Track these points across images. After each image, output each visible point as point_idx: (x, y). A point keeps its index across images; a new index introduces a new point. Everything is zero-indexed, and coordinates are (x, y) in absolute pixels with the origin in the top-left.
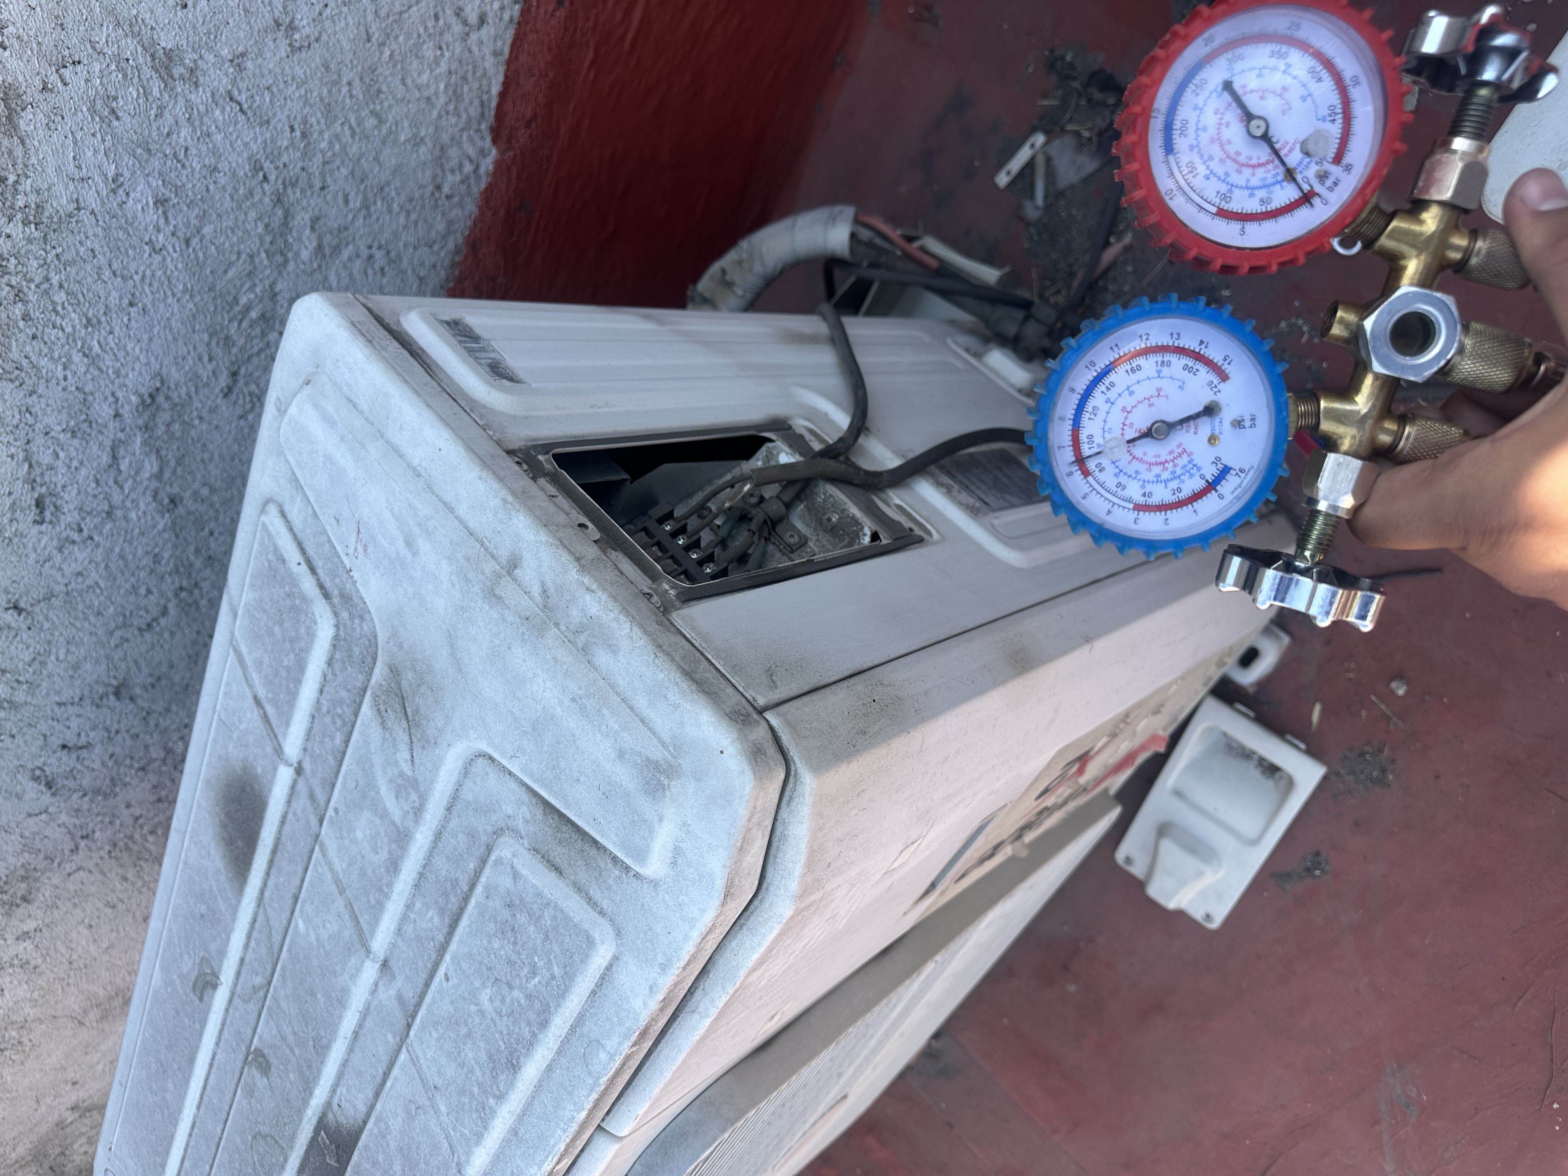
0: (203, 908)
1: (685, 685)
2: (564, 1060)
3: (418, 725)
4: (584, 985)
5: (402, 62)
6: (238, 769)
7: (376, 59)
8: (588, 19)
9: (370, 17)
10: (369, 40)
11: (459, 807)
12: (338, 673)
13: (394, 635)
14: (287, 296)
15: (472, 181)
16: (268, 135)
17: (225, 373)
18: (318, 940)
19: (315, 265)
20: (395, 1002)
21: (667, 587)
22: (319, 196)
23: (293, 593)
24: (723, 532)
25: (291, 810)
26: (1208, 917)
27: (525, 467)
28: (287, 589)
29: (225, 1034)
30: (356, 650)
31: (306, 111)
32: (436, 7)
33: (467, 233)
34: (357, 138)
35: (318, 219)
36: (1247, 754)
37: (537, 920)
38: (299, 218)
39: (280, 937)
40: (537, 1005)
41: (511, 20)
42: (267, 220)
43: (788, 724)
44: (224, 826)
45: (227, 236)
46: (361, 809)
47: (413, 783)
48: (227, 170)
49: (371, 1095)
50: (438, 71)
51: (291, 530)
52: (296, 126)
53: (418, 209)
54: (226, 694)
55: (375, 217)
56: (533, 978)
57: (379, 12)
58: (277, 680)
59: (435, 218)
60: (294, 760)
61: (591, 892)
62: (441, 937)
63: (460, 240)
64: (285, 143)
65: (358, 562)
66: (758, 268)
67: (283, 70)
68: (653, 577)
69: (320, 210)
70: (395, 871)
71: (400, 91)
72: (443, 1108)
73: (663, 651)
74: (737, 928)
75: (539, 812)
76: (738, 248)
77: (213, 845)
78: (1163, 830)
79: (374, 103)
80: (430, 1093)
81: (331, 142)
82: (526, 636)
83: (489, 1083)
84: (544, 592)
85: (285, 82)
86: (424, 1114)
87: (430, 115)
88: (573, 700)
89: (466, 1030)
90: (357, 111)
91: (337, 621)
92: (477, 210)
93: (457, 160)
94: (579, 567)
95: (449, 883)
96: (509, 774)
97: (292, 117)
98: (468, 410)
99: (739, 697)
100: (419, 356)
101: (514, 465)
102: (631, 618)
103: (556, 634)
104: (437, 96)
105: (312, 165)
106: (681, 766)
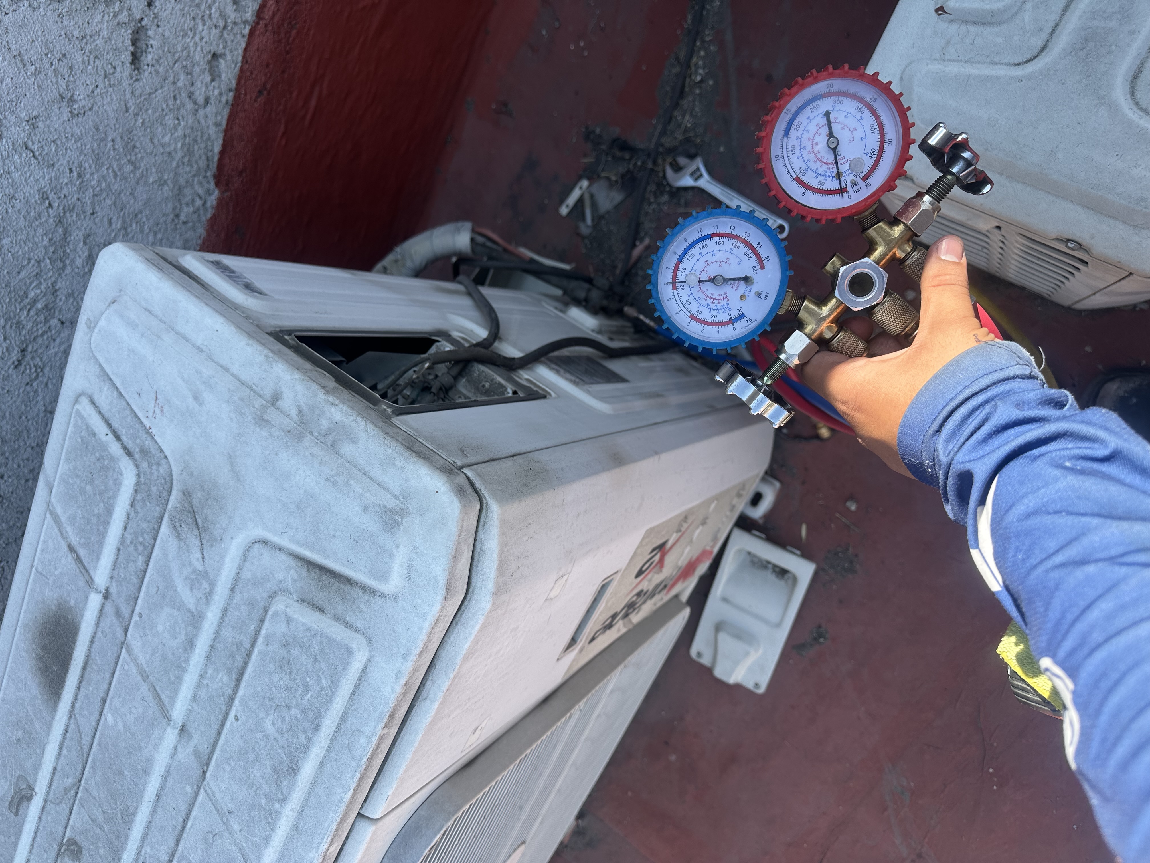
0: (19, 734)
1: (407, 454)
2: (332, 755)
3: (206, 530)
4: (345, 688)
5: (150, 127)
6: (53, 607)
7: (132, 124)
8: (280, 104)
9: (128, 96)
10: (127, 111)
11: (241, 585)
12: (139, 510)
13: (186, 467)
14: (65, 292)
15: (201, 212)
16: (53, 174)
17: (16, 349)
18: (124, 726)
19: (86, 270)
20: (192, 758)
21: (385, 407)
22: (90, 219)
23: (103, 456)
25: (99, 629)
26: (757, 685)
27: (280, 342)
28: (97, 455)
30: (154, 489)
31: (81, 158)
32: (174, 91)
34: (118, 179)
35: (89, 236)
37: (306, 648)
38: (75, 234)
39: (89, 739)
40: (311, 715)
41: (227, 102)
43: (478, 476)
44: (40, 658)
45: (21, 246)
46: (162, 608)
47: (205, 575)
48: (22, 198)
49: (173, 844)
50: (176, 134)
51: (100, 412)
52: (74, 169)
53: (162, 230)
54: (43, 550)
55: (131, 236)
56: (307, 694)
57: (135, 93)
58: (89, 527)
59: (175, 238)
60: (103, 588)
61: (348, 618)
62: (230, 692)
64: (66, 181)
65: (156, 421)
66: (409, 264)
67: (66, 128)
68: (375, 402)
69: (91, 229)
70: (191, 647)
71: (149, 147)
72: (236, 828)
73: (390, 436)
74: (454, 625)
75: (304, 572)
76: (394, 253)
77: (29, 677)
78: (719, 627)
79: (130, 154)
80: (225, 819)
81: (99, 181)
82: (289, 444)
83: (274, 792)
84: (300, 413)
85: (67, 138)
86: (220, 838)
87: (171, 165)
88: (328, 479)
89: (253, 755)
90: (119, 160)
91: (138, 471)
92: (205, 233)
93: (190, 197)
94: (324, 392)
95: (235, 647)
96: (280, 549)
97: (71, 162)
98: (234, 309)
99: (444, 461)
100: (195, 279)
101: (271, 338)
102: (365, 419)
103: (311, 439)
104: (176, 152)
105: (85, 197)
106: (408, 507)
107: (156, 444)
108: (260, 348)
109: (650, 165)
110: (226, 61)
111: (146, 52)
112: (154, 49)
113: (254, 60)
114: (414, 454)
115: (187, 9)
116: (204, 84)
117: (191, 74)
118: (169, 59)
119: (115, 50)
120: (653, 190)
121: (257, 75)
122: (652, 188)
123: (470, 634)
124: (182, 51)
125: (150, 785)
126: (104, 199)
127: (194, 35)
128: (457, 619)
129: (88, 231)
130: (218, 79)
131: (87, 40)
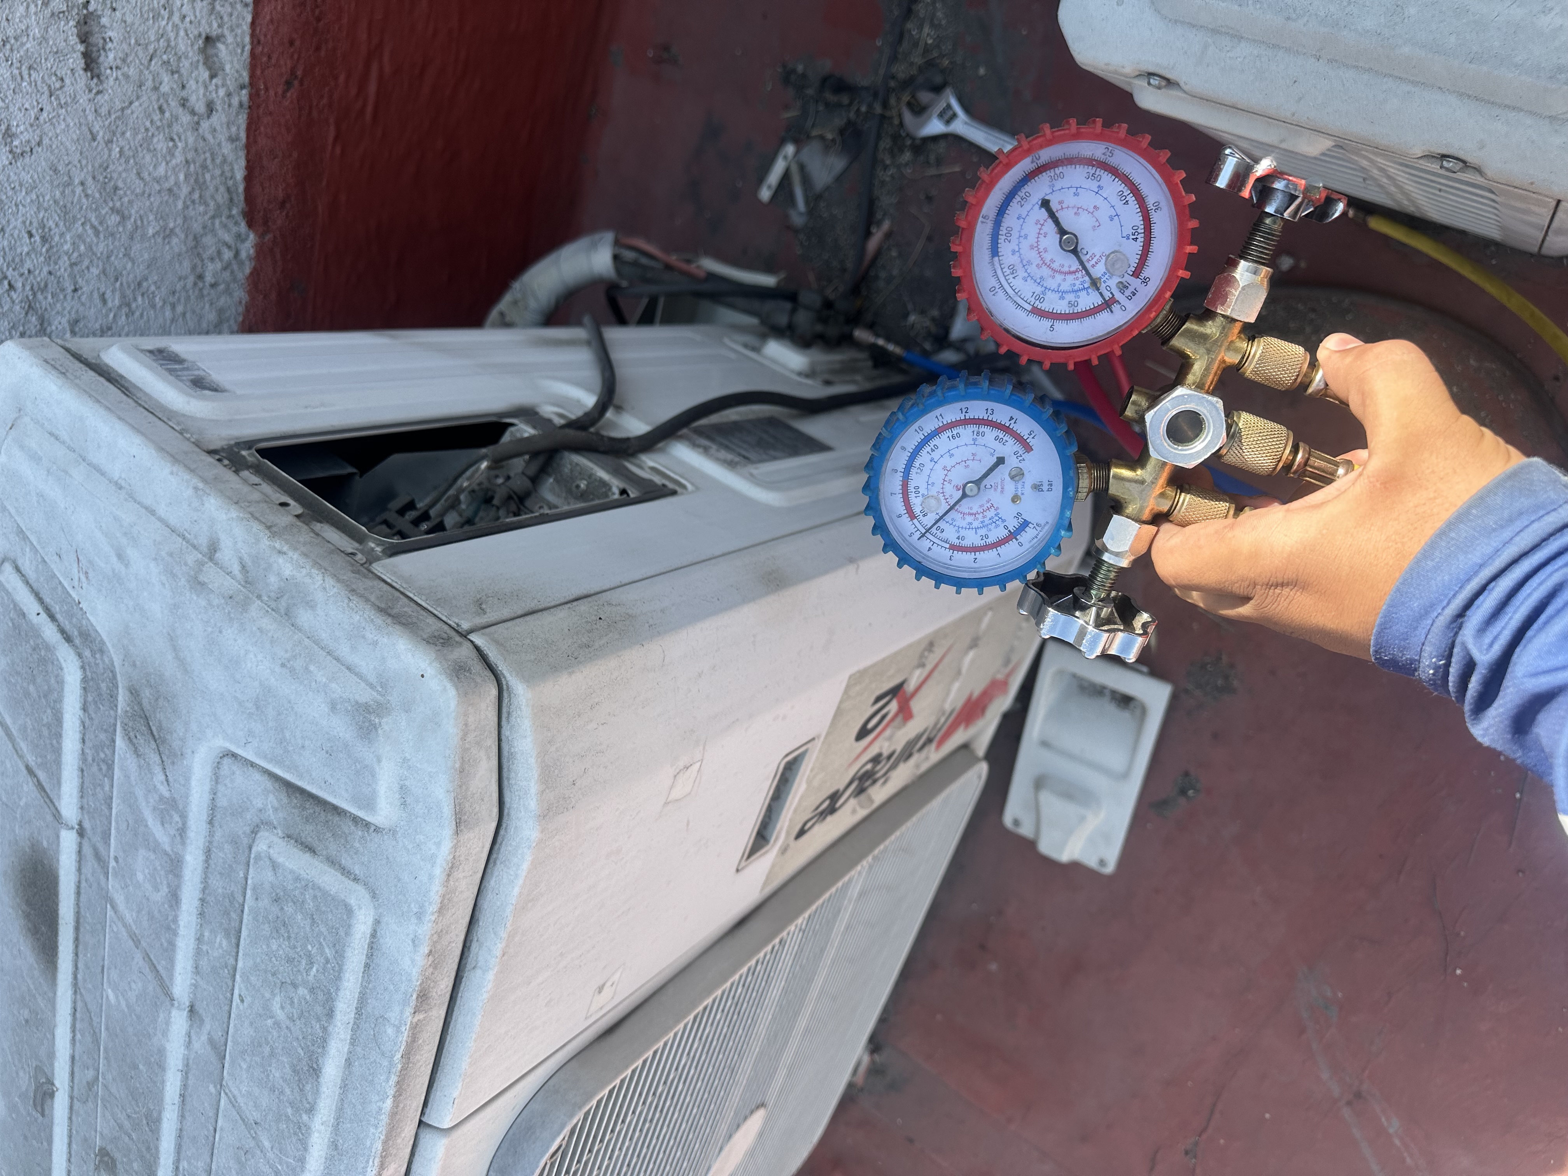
0: (26, 1013)
1: (379, 620)
2: (359, 1049)
3: (164, 741)
4: (355, 959)
5: (134, 157)
6: (27, 849)
7: (106, 156)
8: (322, 97)
9: (91, 117)
10: (94, 139)
11: (219, 817)
12: (93, 715)
13: (127, 656)
15: (235, 267)
18: (128, 1005)
20: (208, 1048)
21: (373, 545)
22: (73, 297)
23: (38, 645)
24: (469, 513)
25: (83, 877)
27: (226, 462)
28: (32, 642)
29: (74, 1146)
30: (103, 686)
31: (41, 215)
32: (158, 100)
33: (241, 319)
34: (102, 236)
35: (77, 321)
36: (1099, 690)
37: (300, 904)
38: (56, 323)
40: (321, 996)
41: (241, 105)
42: (21, 328)
43: (496, 642)
44: (27, 916)
46: (136, 849)
47: (173, 804)
49: (207, 1162)
50: (174, 162)
51: (27, 583)
52: (34, 231)
53: (182, 300)
55: (137, 314)
56: (312, 968)
57: (100, 111)
58: (42, 742)
59: (203, 308)
60: (74, 822)
61: (343, 862)
62: (230, 960)
63: (234, 327)
64: (26, 249)
65: (84, 592)
66: (533, 304)
67: (9, 176)
68: (359, 539)
69: (77, 311)
70: (177, 903)
71: (139, 186)
72: (267, 1144)
73: (357, 594)
75: (284, 795)
76: (511, 291)
77: (21, 941)
78: (1039, 783)
79: (112, 200)
80: (252, 1132)
81: (74, 243)
82: (232, 615)
83: (298, 1098)
84: (243, 567)
85: (14, 188)
86: (253, 1157)
87: (176, 206)
88: (283, 665)
89: (268, 1049)
90: (96, 210)
91: (82, 662)
92: (247, 296)
93: (214, 248)
94: (269, 534)
95: (227, 900)
96: (252, 766)
97: (28, 223)
98: (165, 420)
99: (441, 624)
100: (117, 381)
101: (209, 459)
102: (323, 570)
103: (259, 606)
104: (179, 187)
105: (60, 268)
106: (389, 701)
107: (92, 625)
108: (187, 476)
109: (878, 109)
110: (227, 46)
111: (104, 49)
112: (115, 44)
113: (269, 37)
114: (389, 620)
116: (200, 84)
117: (178, 72)
118: (141, 54)
119: (57, 53)
120: (888, 146)
121: (278, 60)
122: (886, 143)
123: (517, 876)
124: (158, 40)
125: (168, 1084)
126: (88, 268)
127: (171, 14)
128: (494, 856)
129: (73, 316)
130: (220, 72)
131: (12, 46)
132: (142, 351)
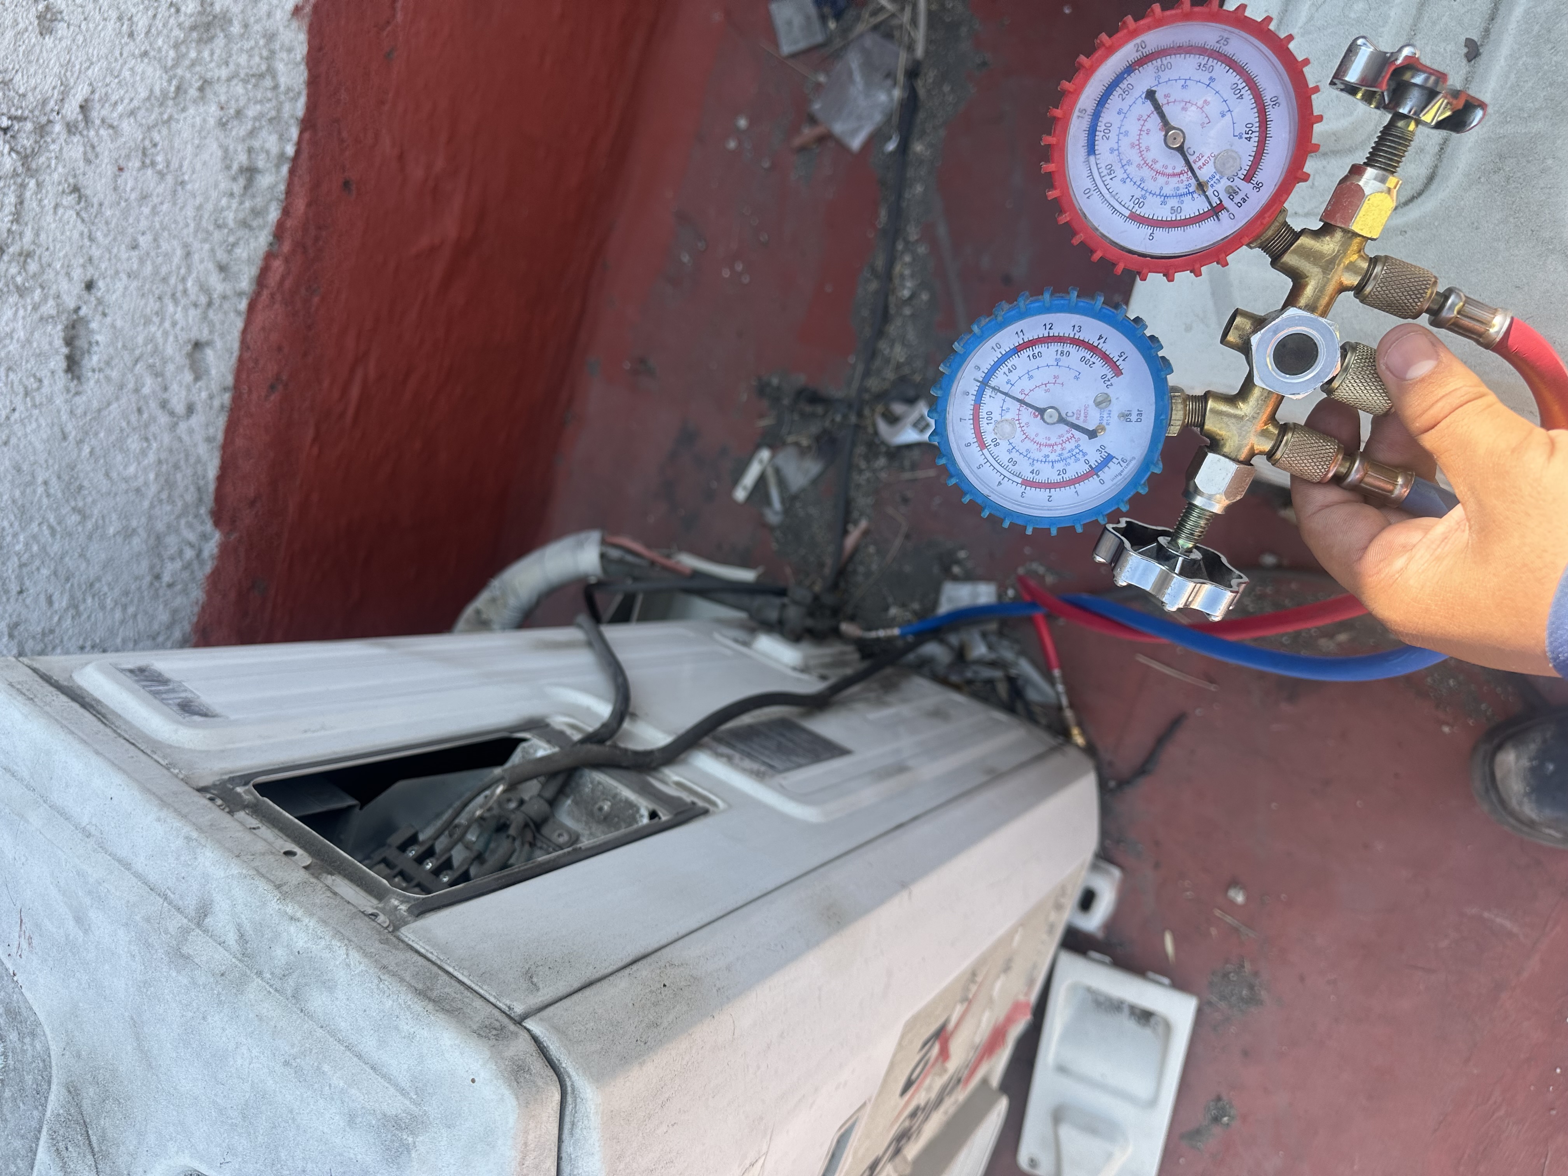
1: (418, 1006)
3: (105, 1155)
5: (104, 456)
7: (74, 455)
8: (304, 400)
9: (64, 417)
10: (65, 439)
13: (69, 1043)
15: (196, 566)
21: (396, 903)
22: (17, 600)
24: (478, 847)
27: (219, 802)
32: (138, 401)
33: (195, 620)
34: (58, 536)
35: (16, 625)
36: (1115, 1006)
41: (222, 407)
43: (556, 1029)
50: (146, 462)
53: (136, 601)
57: (75, 412)
59: (156, 609)
63: (188, 628)
65: (23, 962)
66: (512, 601)
68: (379, 894)
69: (19, 615)
71: (105, 485)
73: (389, 972)
76: (490, 588)
79: (75, 500)
81: (27, 544)
82: (222, 998)
84: (242, 935)
87: (141, 506)
88: (286, 1063)
90: (56, 510)
92: (204, 596)
93: (176, 547)
94: (279, 895)
98: (149, 752)
99: (490, 1008)
100: (92, 706)
101: (202, 800)
102: (346, 942)
103: (259, 986)
104: (148, 486)
105: (7, 570)
106: (425, 1112)
107: (26, 1001)
108: (177, 824)
109: (853, 419)
110: (215, 351)
111: (89, 352)
112: (101, 348)
113: (259, 344)
114: (430, 1007)
115: (147, 286)
116: (183, 387)
117: (162, 375)
118: (126, 357)
119: (39, 355)
120: (863, 453)
121: (264, 365)
122: (860, 449)
124: (146, 345)
127: (163, 320)
129: (14, 619)
130: (204, 376)
132: (123, 671)
